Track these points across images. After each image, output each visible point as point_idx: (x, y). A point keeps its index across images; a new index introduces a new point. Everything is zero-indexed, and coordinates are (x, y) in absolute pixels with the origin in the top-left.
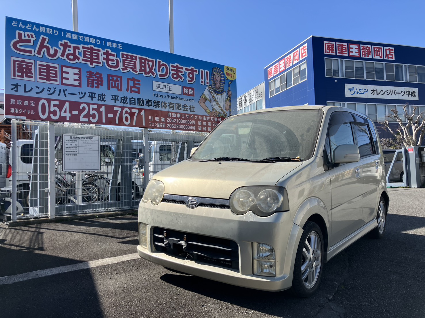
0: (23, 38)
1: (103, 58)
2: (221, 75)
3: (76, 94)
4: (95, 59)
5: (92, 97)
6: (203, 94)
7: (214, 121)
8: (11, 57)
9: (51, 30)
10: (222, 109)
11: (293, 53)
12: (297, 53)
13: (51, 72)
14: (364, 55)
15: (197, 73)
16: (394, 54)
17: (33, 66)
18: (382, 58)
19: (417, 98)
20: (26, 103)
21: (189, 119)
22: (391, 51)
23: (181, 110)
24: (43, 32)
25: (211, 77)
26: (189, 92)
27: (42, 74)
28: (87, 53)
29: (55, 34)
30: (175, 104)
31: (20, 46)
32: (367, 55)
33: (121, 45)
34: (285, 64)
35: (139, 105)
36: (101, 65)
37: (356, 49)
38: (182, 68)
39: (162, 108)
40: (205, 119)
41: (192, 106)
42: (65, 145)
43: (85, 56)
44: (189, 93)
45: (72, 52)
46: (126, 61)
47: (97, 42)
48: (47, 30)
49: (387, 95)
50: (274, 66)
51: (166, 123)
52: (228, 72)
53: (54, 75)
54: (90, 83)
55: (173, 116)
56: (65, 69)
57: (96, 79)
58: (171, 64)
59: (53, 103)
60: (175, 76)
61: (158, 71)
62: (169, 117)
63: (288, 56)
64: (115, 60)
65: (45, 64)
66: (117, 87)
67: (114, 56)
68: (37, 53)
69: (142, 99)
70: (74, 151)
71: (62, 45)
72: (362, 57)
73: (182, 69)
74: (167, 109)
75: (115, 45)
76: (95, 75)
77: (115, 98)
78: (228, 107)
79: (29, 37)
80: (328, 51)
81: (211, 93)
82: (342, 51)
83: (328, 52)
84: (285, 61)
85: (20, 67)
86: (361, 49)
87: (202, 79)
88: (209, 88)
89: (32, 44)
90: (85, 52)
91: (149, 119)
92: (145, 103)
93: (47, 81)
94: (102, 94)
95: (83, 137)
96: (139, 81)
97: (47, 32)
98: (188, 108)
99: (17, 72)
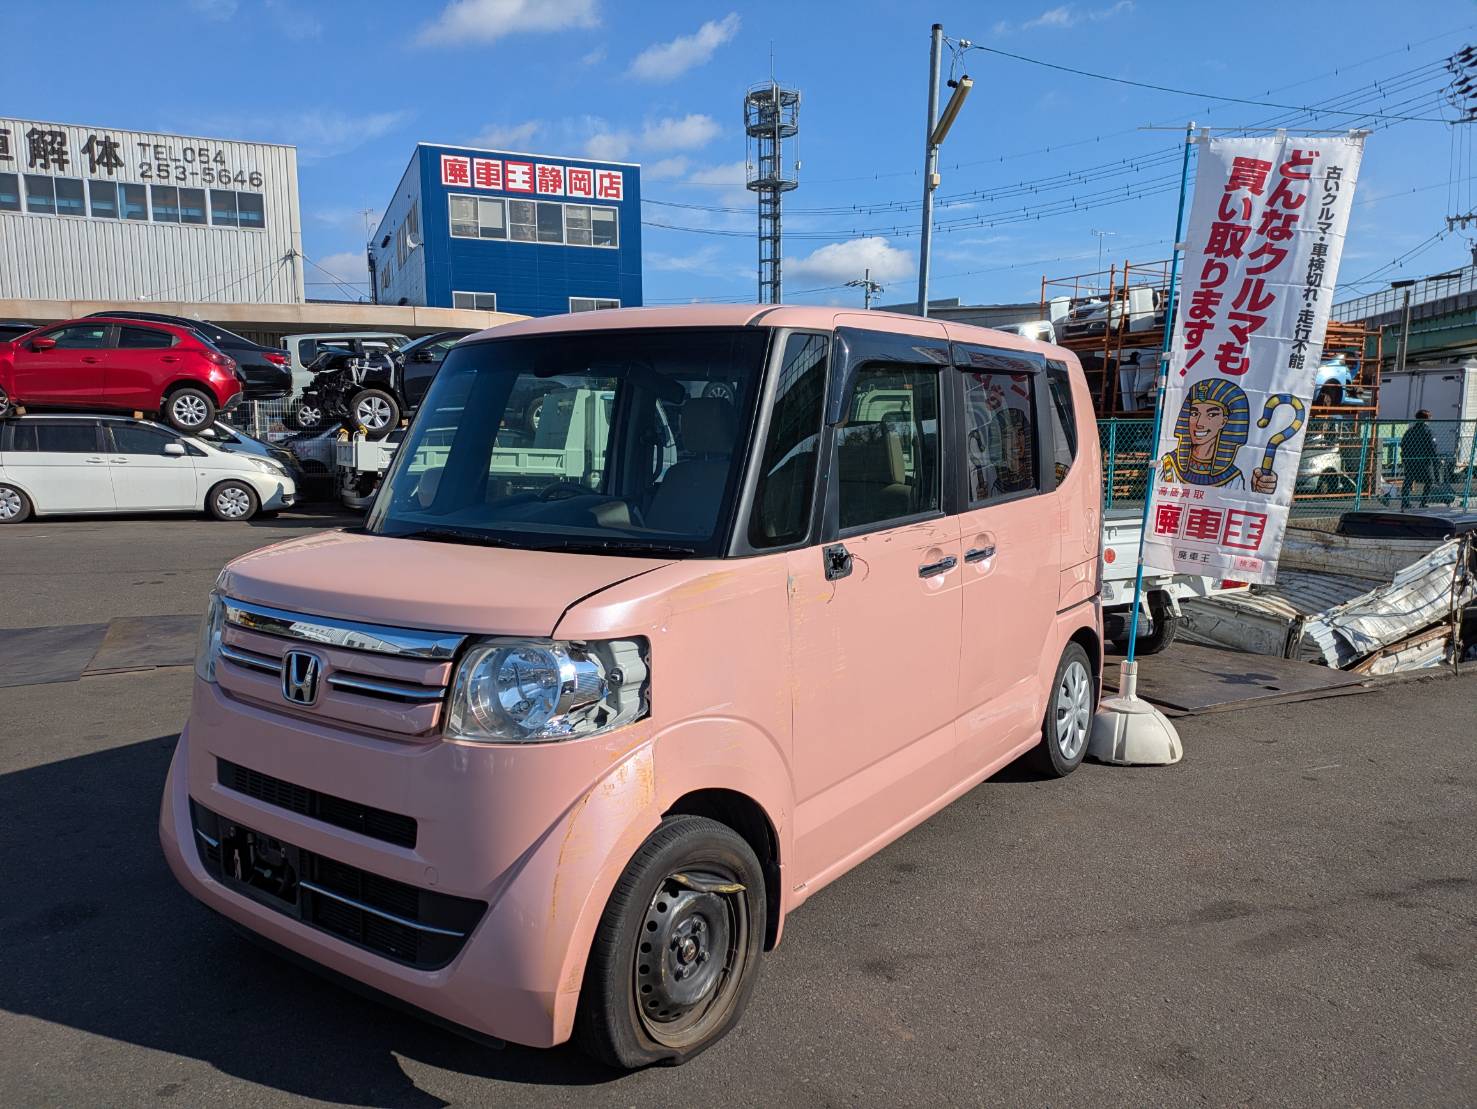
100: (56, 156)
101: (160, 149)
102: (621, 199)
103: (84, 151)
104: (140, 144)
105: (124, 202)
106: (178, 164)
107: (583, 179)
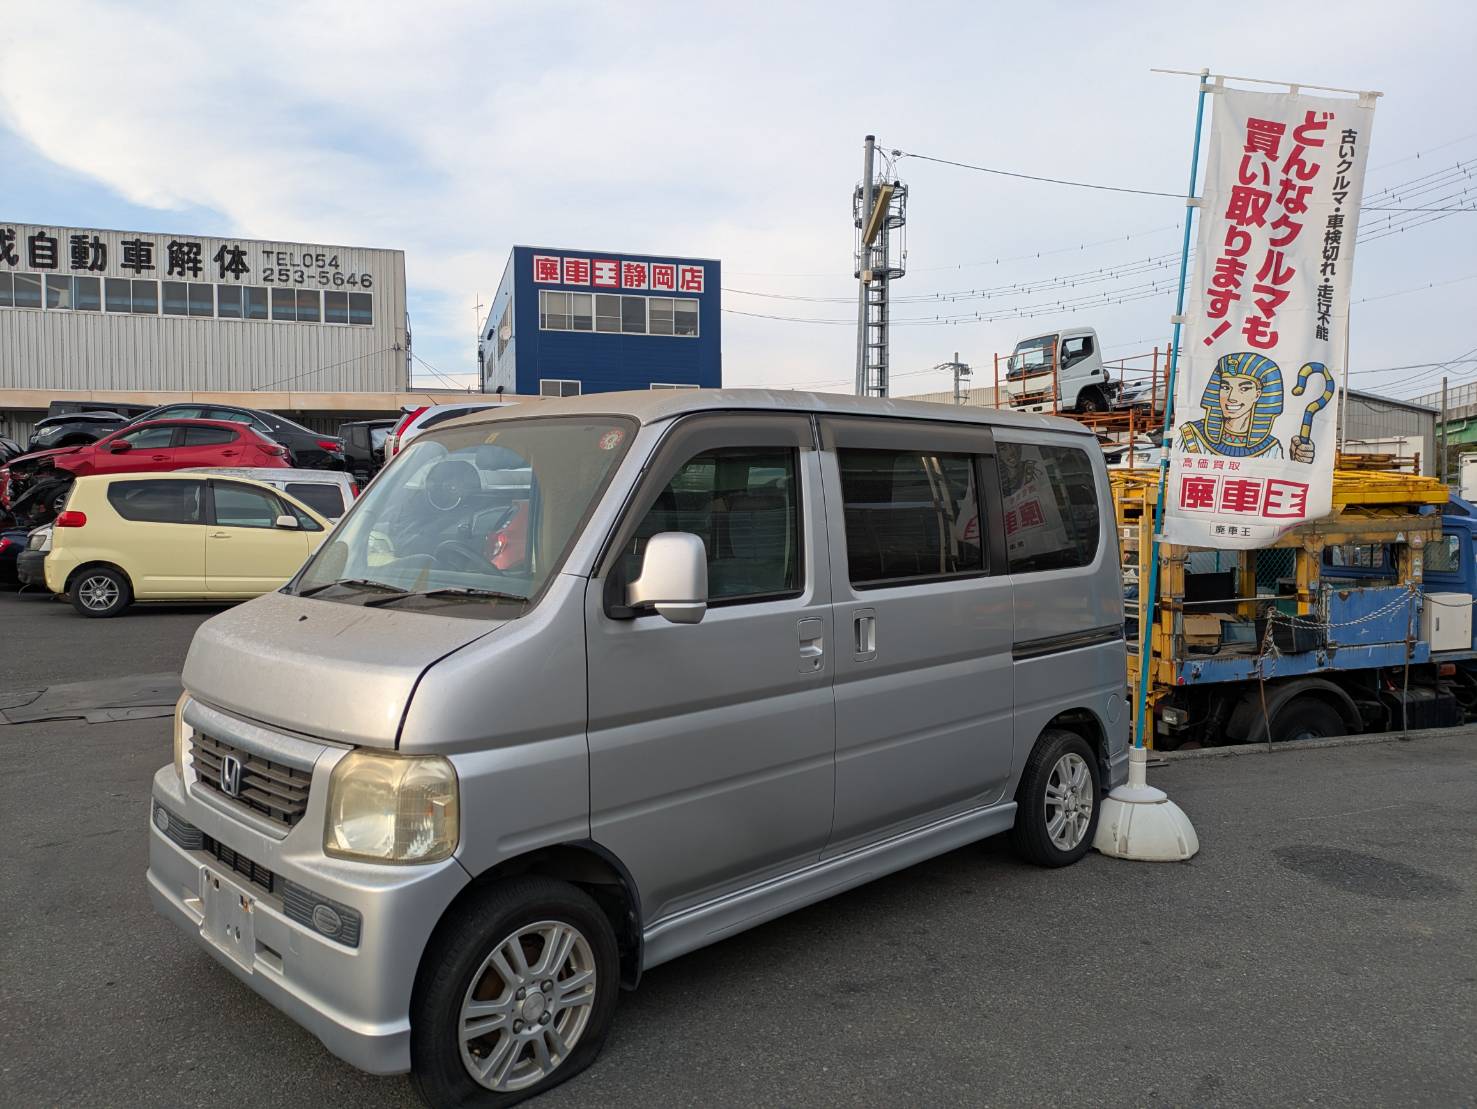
100: (191, 265)
101: (281, 256)
102: (702, 291)
103: (216, 260)
104: (264, 252)
105: (248, 302)
106: (297, 268)
107: (666, 273)
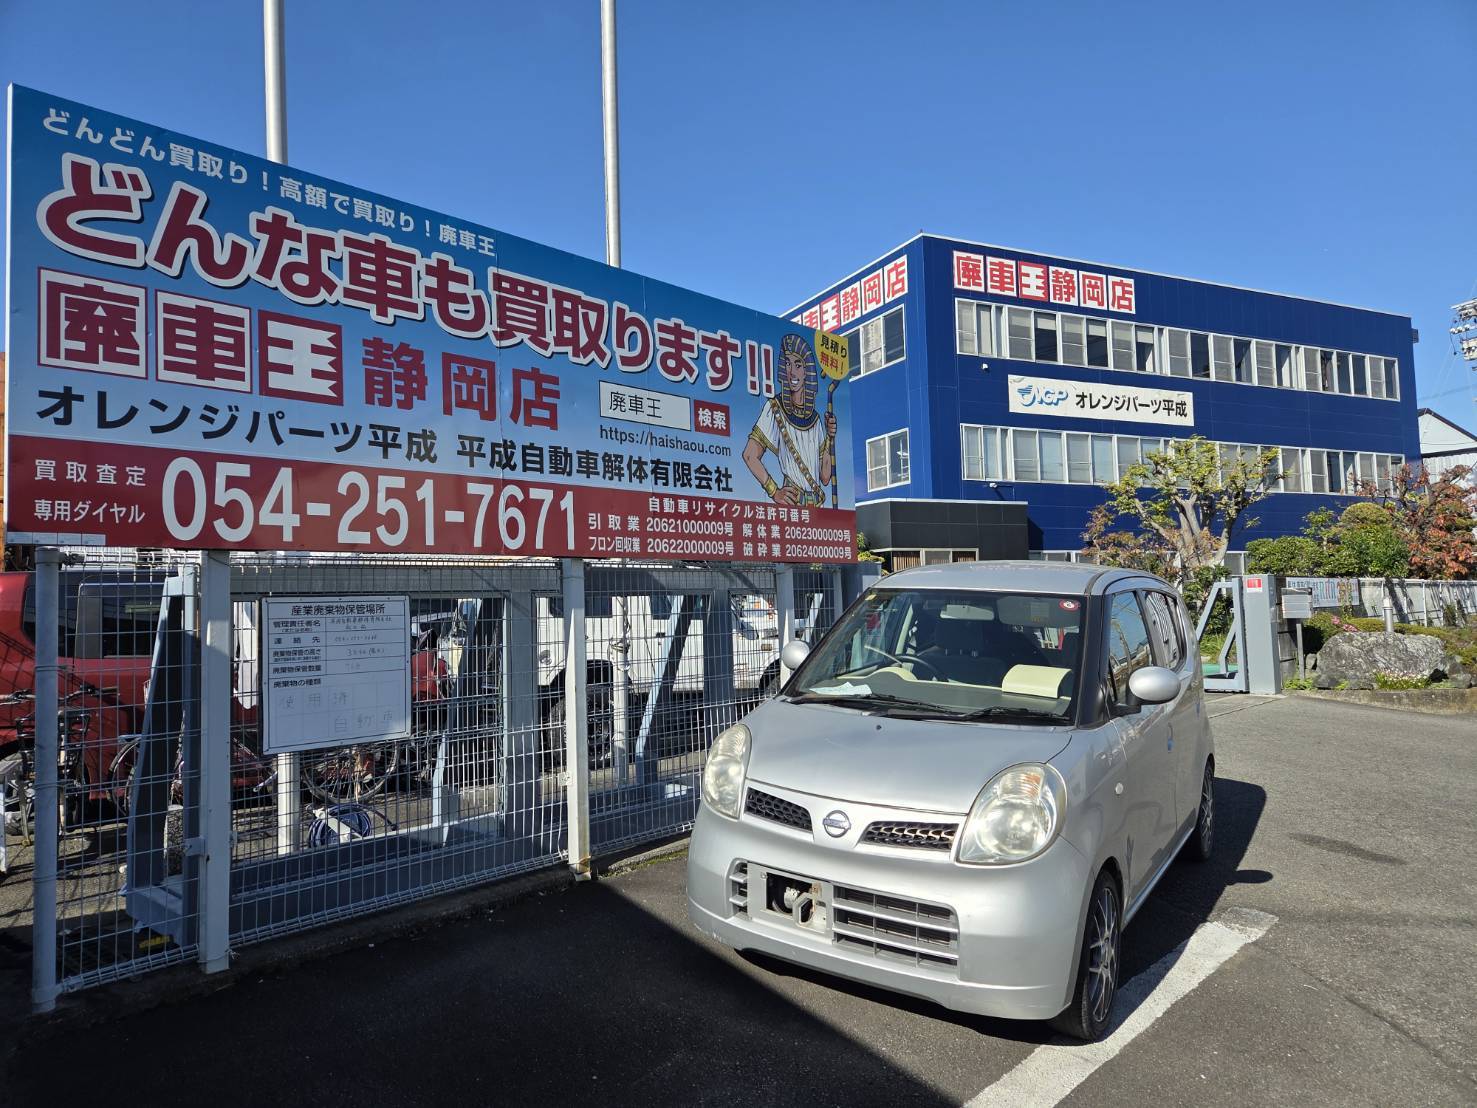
0: (96, 189)
1: (426, 287)
2: (807, 361)
3: (320, 434)
4: (394, 290)
5: (386, 446)
6: (755, 428)
7: (790, 523)
8: (40, 269)
9: (217, 163)
10: (810, 480)
11: (863, 280)
12: (876, 280)
13: (218, 338)
14: (1058, 296)
15: (738, 355)
16: (1133, 297)
17: (140, 311)
18: (1105, 308)
19: (1189, 421)
20: (106, 473)
21: (717, 517)
22: (1127, 289)
23: (691, 486)
24: (182, 166)
25: (780, 369)
26: (713, 419)
27: (179, 346)
28: (363, 265)
29: (234, 180)
30: (672, 464)
31: (80, 222)
32: (1065, 296)
33: (492, 241)
34: (839, 311)
35: (556, 470)
36: (420, 316)
37: (1038, 277)
38: (691, 336)
39: (631, 480)
40: (763, 517)
41: (723, 472)
42: (273, 645)
43: (355, 280)
44: (715, 426)
45: (304, 258)
46: (508, 305)
47: (402, 223)
48: (201, 160)
49: (1117, 409)
50: (805, 314)
51: (643, 535)
52: (826, 352)
53: (231, 354)
54: (377, 390)
55: (667, 510)
56: (275, 329)
57: (401, 370)
58: (657, 321)
59: (223, 470)
60: (671, 363)
61: (618, 346)
62: (655, 515)
63: (849, 289)
64: (470, 300)
65: (191, 303)
66: (479, 406)
67: (467, 284)
68: (158, 258)
69: (566, 449)
70: (308, 664)
71: (262, 226)
72: (1052, 300)
73: (693, 339)
74: (648, 485)
75: (468, 240)
76: (397, 355)
77: (469, 448)
78: (827, 473)
79: (121, 183)
80: (966, 280)
81: (780, 422)
82: (1002, 282)
83: (964, 284)
84: (838, 302)
85: (81, 318)
86: (1051, 278)
87: (753, 374)
88: (773, 406)
89: (136, 215)
90: (355, 260)
91: (590, 522)
92: (575, 466)
93: (198, 377)
94: (424, 431)
95: (342, 604)
96: (555, 380)
97: (201, 169)
98: (711, 480)
99: (67, 338)
